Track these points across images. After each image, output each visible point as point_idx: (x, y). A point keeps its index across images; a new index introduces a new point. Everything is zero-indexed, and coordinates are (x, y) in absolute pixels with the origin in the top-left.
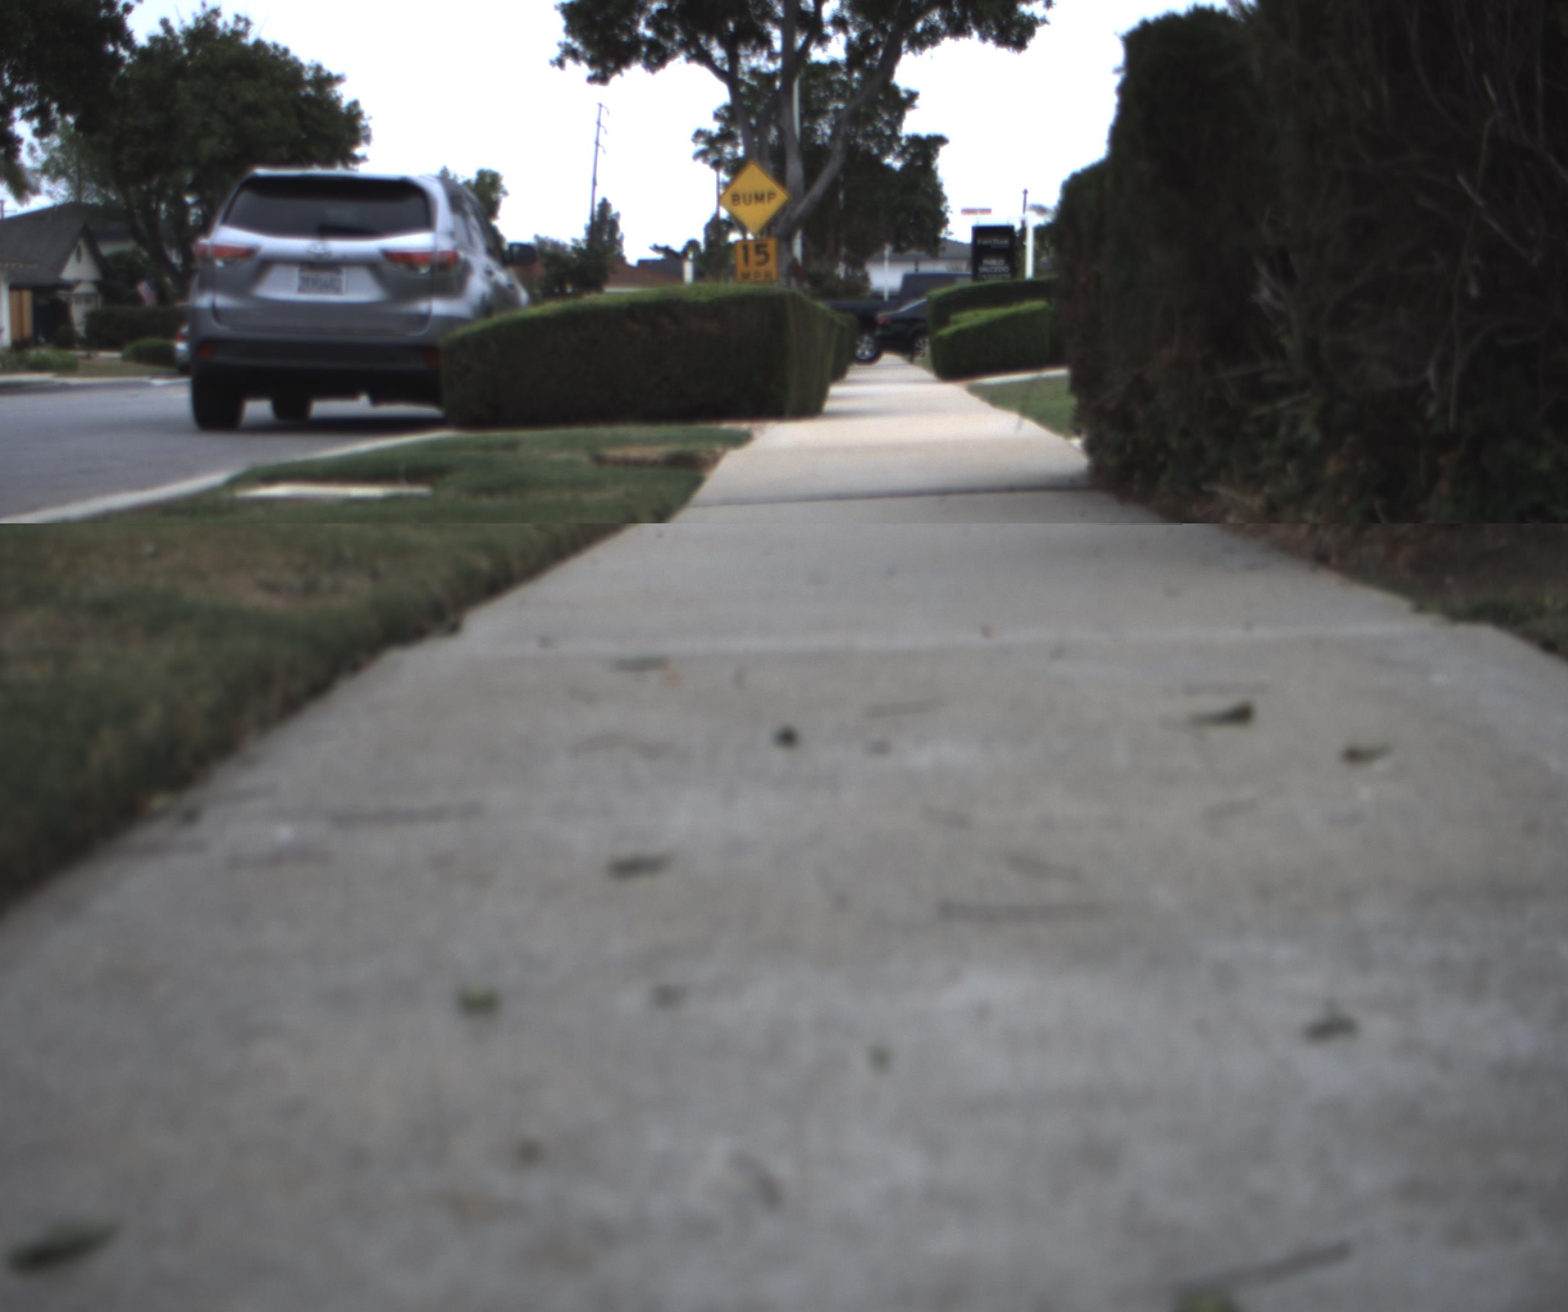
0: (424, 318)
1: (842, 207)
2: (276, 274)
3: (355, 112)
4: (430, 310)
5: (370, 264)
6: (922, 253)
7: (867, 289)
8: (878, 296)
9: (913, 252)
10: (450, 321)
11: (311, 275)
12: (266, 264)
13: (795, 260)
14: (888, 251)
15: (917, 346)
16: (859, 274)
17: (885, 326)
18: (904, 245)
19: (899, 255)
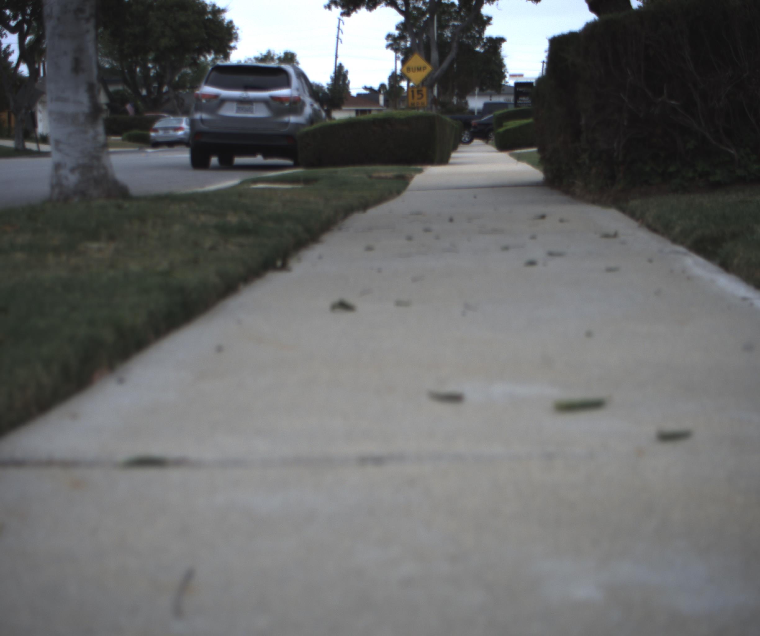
0: (287, 124)
1: (455, 70)
2: (227, 105)
3: (230, 26)
4: (289, 121)
5: (265, 102)
6: (493, 92)
7: (467, 109)
8: (472, 112)
9: (489, 91)
10: (297, 125)
11: (241, 106)
12: (223, 101)
13: (434, 97)
14: (477, 90)
15: (490, 136)
16: (463, 101)
17: (475, 127)
18: (484, 88)
19: (482, 92)
